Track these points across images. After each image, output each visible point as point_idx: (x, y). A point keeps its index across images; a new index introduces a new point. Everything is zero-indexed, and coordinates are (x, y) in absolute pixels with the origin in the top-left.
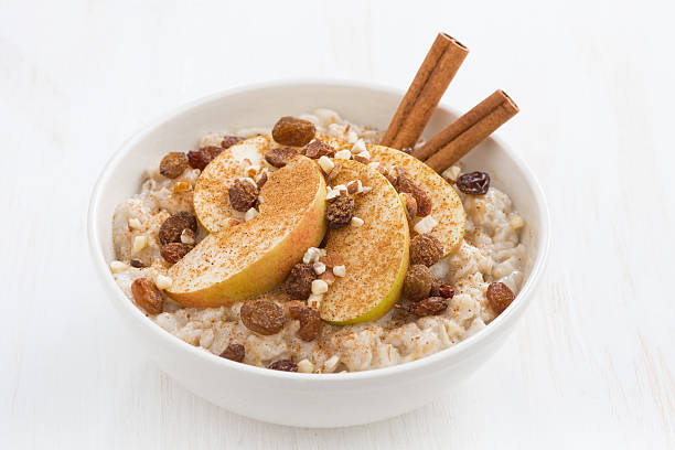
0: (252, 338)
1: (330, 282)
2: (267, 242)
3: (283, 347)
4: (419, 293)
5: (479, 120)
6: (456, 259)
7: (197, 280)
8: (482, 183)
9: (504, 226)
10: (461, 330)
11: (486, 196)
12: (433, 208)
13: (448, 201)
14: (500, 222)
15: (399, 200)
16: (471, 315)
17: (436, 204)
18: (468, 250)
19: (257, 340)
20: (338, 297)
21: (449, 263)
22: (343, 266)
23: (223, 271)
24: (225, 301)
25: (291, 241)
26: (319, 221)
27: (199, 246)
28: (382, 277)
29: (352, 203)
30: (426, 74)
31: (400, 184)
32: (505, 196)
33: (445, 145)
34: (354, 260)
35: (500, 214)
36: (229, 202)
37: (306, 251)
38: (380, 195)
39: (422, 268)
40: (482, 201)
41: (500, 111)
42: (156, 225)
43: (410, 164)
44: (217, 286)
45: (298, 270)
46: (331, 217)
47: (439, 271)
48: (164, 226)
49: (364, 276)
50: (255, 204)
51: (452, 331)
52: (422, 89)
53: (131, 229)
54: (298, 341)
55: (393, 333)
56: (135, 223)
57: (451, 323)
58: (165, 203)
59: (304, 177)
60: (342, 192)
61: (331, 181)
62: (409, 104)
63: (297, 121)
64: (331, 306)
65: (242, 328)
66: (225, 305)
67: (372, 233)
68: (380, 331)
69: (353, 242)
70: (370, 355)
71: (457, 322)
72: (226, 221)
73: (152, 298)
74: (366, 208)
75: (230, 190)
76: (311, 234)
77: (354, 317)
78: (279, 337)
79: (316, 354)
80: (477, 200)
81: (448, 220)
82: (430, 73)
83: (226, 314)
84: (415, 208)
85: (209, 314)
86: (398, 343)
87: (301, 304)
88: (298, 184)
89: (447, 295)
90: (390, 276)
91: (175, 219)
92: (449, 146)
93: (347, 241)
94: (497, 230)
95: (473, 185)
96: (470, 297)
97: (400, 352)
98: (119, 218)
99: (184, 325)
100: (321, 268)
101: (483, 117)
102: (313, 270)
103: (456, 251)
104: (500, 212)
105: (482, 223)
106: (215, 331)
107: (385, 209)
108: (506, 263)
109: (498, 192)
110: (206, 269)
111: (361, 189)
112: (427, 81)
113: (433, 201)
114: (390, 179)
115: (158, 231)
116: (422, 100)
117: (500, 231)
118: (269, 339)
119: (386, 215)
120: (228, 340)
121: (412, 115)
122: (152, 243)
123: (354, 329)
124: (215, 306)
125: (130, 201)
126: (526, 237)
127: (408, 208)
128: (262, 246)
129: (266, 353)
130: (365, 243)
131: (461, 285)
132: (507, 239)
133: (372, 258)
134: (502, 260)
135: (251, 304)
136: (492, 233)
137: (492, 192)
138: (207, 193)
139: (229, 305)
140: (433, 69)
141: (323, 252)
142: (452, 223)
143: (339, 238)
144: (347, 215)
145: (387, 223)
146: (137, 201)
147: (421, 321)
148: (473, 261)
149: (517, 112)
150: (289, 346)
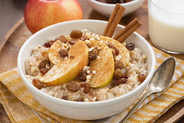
0: (70, 94)
1: (92, 76)
2: (72, 65)
3: (79, 96)
4: (118, 77)
5: (131, 28)
6: (128, 67)
7: (52, 78)
8: (133, 46)
9: (141, 58)
10: (131, 88)
11: (134, 50)
12: (120, 53)
13: (124, 51)
14: (139, 57)
15: (110, 51)
16: (134, 83)
17: (120, 52)
18: (131, 65)
19: (71, 94)
20: (94, 80)
21: (126, 69)
22: (95, 71)
23: (60, 74)
24: (61, 83)
25: (79, 64)
26: (87, 58)
27: (52, 69)
28: (107, 73)
29: (96, 52)
30: (114, 16)
31: (110, 46)
32: (140, 50)
33: (121, 36)
34: (98, 69)
35: (139, 55)
36: (59, 55)
37: (84, 67)
38: (104, 50)
39: (119, 70)
40: (134, 51)
41: (137, 25)
42: (38, 64)
43: (112, 41)
44: (58, 79)
45: (82, 73)
46: (91, 57)
47: (123, 71)
48: (40, 64)
49: (102, 73)
50: (67, 55)
51: (129, 88)
52: (113, 20)
53: (30, 66)
54: (83, 94)
55: (111, 90)
56: (31, 64)
57: (128, 86)
58: (39, 58)
59: (81, 46)
60: (93, 49)
61: (89, 47)
62: (109, 25)
63: (77, 31)
64: (92, 83)
65: (67, 91)
66: (61, 85)
67: (103, 60)
68: (108, 89)
69: (97, 64)
70: (105, 96)
71: (130, 85)
72: (59, 61)
73: (39, 84)
74: (101, 54)
75: (59, 52)
76: (85, 62)
77: (100, 86)
78: (78, 93)
79: (89, 97)
80: (132, 51)
81: (124, 56)
82: (115, 16)
83: (61, 87)
84: (115, 53)
85: (56, 88)
86: (113, 93)
87: (83, 83)
88: (80, 48)
89: (127, 78)
90: (110, 73)
91: (43, 62)
92: (122, 36)
93: (95, 63)
94: (138, 59)
95: (131, 47)
96: (133, 78)
97: (114, 95)
98: (26, 63)
99: (49, 92)
100: (89, 72)
101: (132, 27)
102: (86, 72)
103: (127, 65)
104: (139, 54)
105: (134, 58)
106: (59, 93)
107: (106, 53)
108: (142, 68)
109: (138, 49)
110: (54, 74)
111: (99, 48)
112: (114, 18)
113: (120, 51)
114: (107, 45)
115: (38, 65)
116: (113, 23)
117: (139, 60)
118: (75, 93)
119: (107, 55)
120: (62, 95)
121: (110, 28)
122: (37, 69)
123: (100, 89)
124: (58, 85)
125: (29, 58)
126: (147, 61)
127: (113, 53)
128: (71, 66)
129: (74, 98)
130: (101, 64)
131: (130, 75)
132: (142, 62)
133: (104, 68)
134: (141, 68)
135: (69, 84)
136: (137, 60)
137: (136, 49)
138: (52, 53)
139: (62, 84)
140: (116, 14)
141: (89, 67)
142: (126, 57)
143: (93, 63)
144: (95, 56)
145: (107, 57)
146: (31, 58)
147: (119, 85)
148: (133, 68)
149: (141, 25)
150: (81, 95)
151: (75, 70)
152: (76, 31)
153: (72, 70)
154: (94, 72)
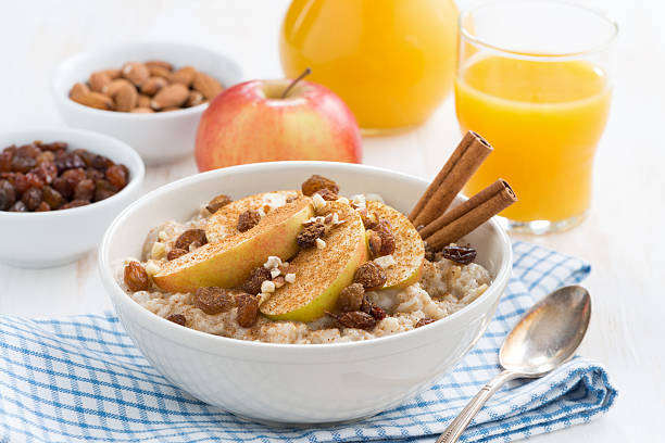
1: (279, 285)
4: (350, 305)
5: (481, 203)
7: (176, 269)
8: (464, 253)
11: (466, 267)
12: (397, 252)
14: (470, 288)
19: (201, 317)
20: (281, 297)
21: (394, 298)
22: (294, 275)
24: (191, 286)
25: (256, 244)
26: (290, 237)
28: (320, 285)
29: (322, 228)
30: (452, 164)
31: (369, 226)
32: (486, 272)
34: (307, 273)
38: (348, 228)
39: (357, 285)
40: (461, 269)
41: (497, 198)
45: (256, 271)
46: (300, 236)
48: (181, 238)
49: (308, 284)
52: (444, 178)
53: (159, 241)
54: (235, 325)
55: (312, 334)
56: (163, 234)
60: (319, 220)
61: (316, 213)
64: (272, 303)
65: (197, 310)
67: (329, 254)
68: (304, 328)
69: (312, 260)
76: (277, 245)
77: (285, 312)
78: (219, 318)
80: (455, 267)
81: (408, 261)
82: (454, 164)
84: (378, 245)
85: (177, 297)
89: (377, 316)
92: (451, 224)
93: (308, 258)
95: (454, 252)
100: (275, 273)
101: (483, 201)
102: (269, 273)
104: (475, 281)
105: (454, 287)
106: (173, 308)
107: (347, 237)
109: (481, 268)
110: (187, 262)
111: (336, 220)
112: (450, 171)
115: (175, 241)
116: (443, 186)
118: (210, 318)
119: (346, 242)
121: (433, 199)
122: (168, 247)
124: (184, 292)
127: (371, 243)
130: (321, 260)
133: (320, 271)
136: (460, 296)
138: (224, 217)
140: (456, 161)
141: (286, 264)
142: (408, 265)
143: (305, 256)
144: (313, 236)
145: (344, 247)
147: (345, 331)
148: (416, 299)
149: (513, 202)
150: (226, 328)
151: (238, 256)
152: (318, 177)
153: (228, 254)
154: (290, 277)
